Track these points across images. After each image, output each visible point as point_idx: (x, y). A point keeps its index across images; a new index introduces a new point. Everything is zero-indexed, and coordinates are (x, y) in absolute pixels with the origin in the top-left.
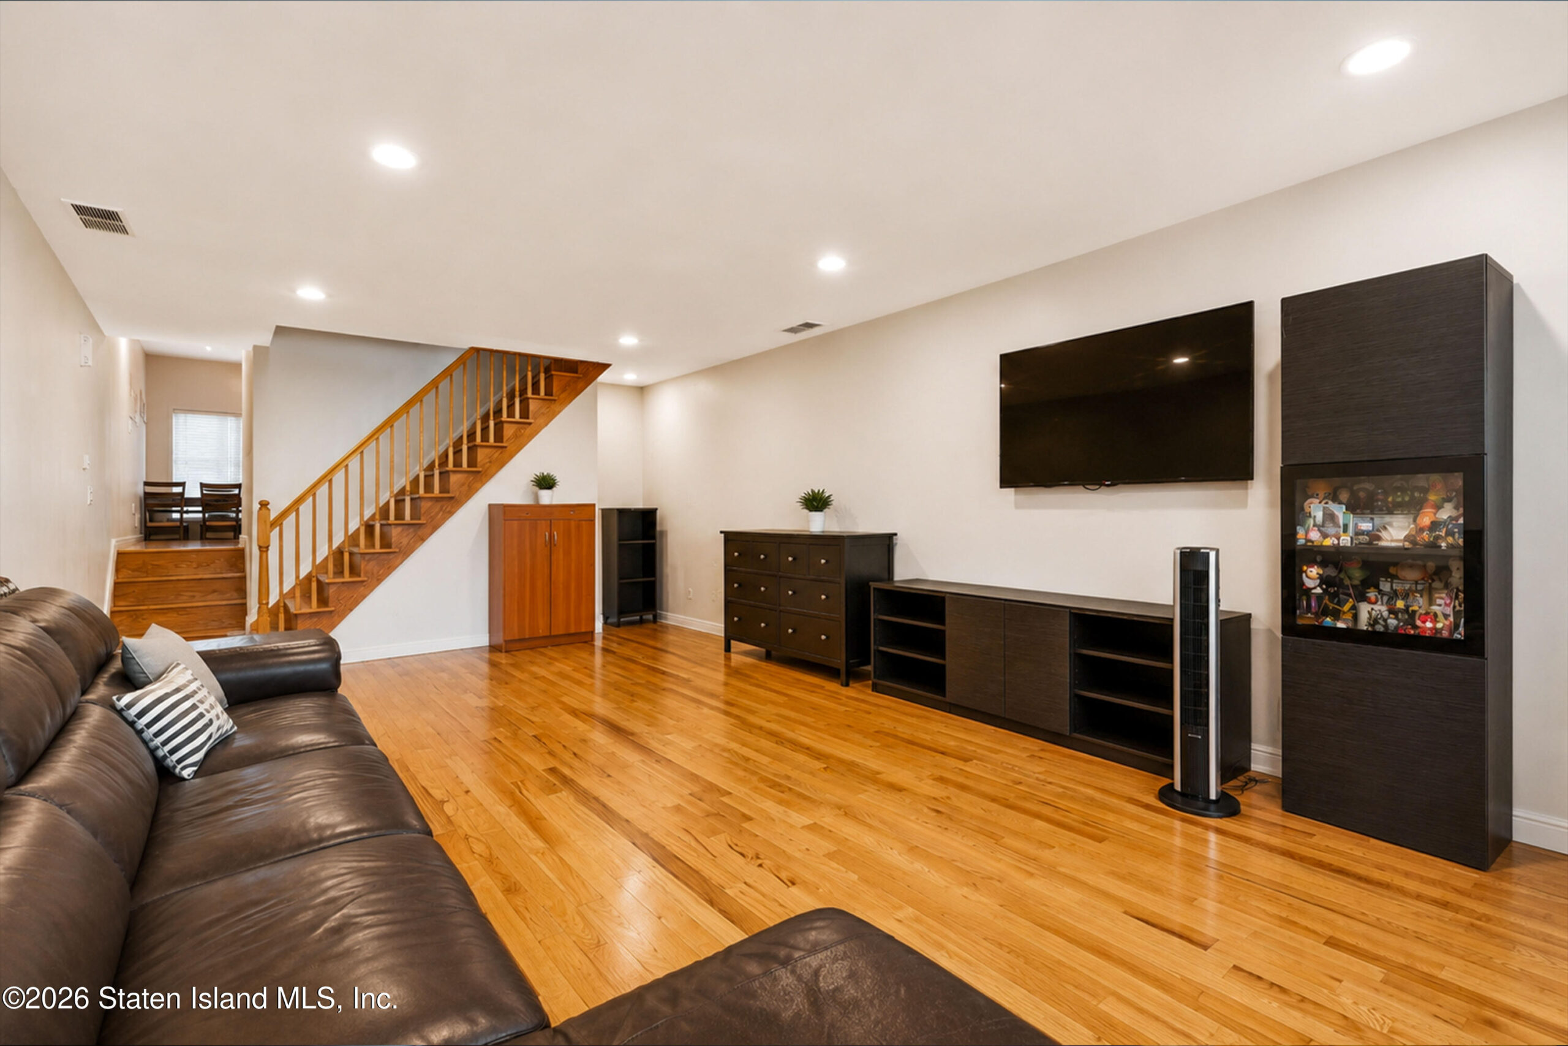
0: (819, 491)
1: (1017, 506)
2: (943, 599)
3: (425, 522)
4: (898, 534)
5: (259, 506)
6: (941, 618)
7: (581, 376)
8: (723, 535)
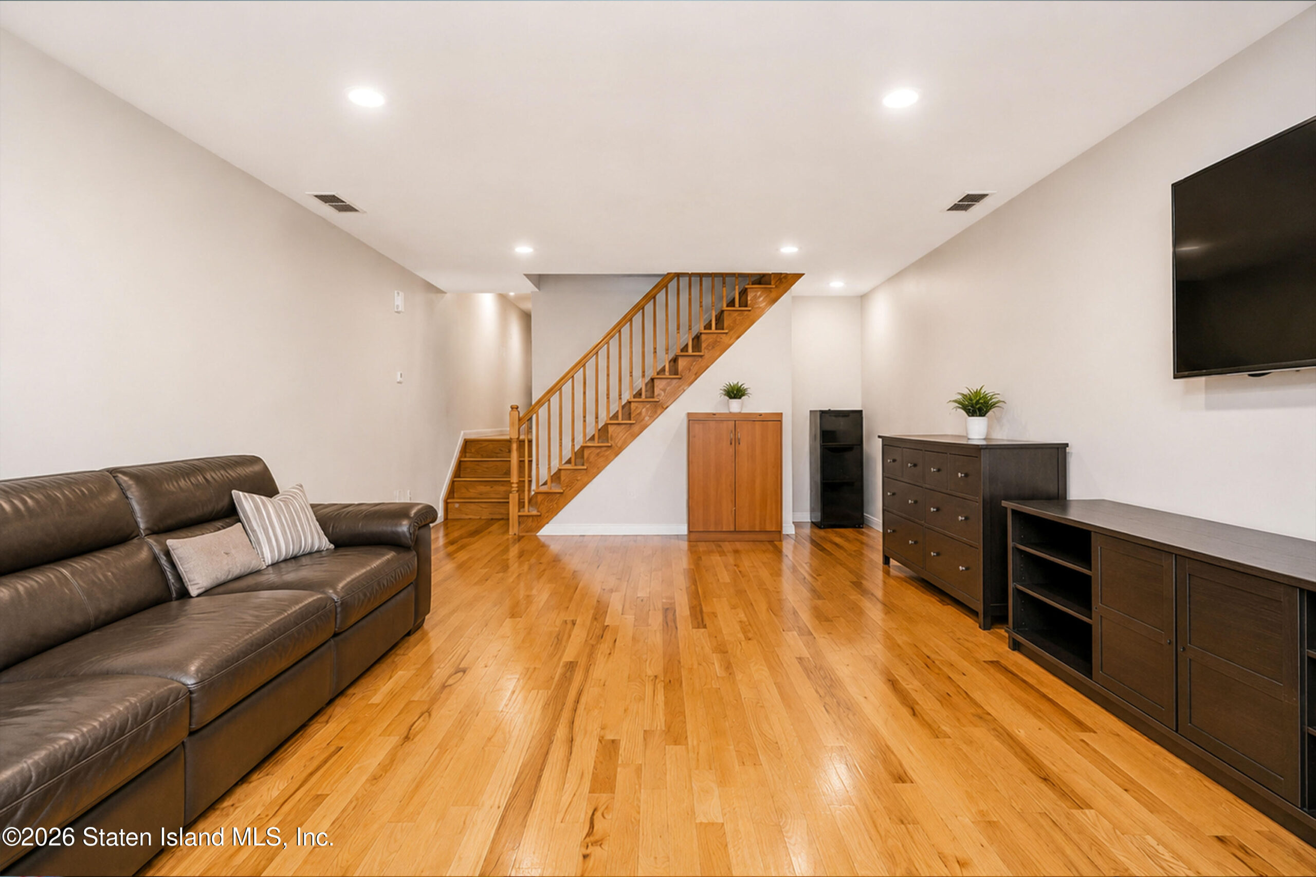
0: (977, 390)
1: (1209, 407)
2: (1089, 532)
3: (634, 422)
4: (1070, 445)
5: (510, 409)
6: (1085, 558)
7: (774, 286)
8: (881, 440)
